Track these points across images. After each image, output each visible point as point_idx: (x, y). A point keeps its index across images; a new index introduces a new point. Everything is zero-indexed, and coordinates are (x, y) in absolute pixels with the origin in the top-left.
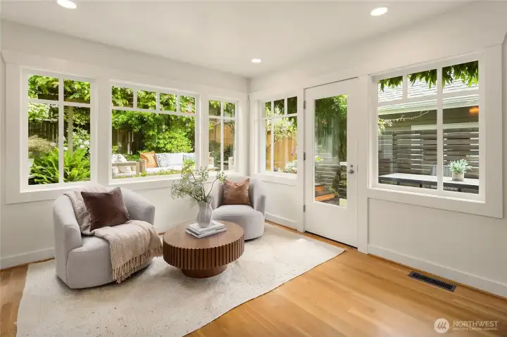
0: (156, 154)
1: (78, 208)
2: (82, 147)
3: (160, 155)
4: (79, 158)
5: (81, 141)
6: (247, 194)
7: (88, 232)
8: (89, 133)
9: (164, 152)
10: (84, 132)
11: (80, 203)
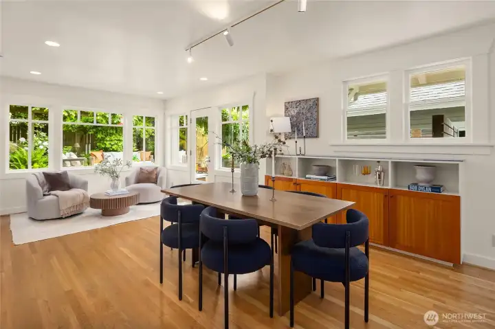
0: (105, 153)
1: (41, 181)
2: (41, 147)
3: (107, 154)
4: (39, 156)
5: (40, 142)
6: (155, 177)
7: (47, 193)
8: (47, 135)
9: (110, 151)
10: (43, 134)
11: (42, 178)
